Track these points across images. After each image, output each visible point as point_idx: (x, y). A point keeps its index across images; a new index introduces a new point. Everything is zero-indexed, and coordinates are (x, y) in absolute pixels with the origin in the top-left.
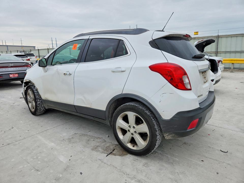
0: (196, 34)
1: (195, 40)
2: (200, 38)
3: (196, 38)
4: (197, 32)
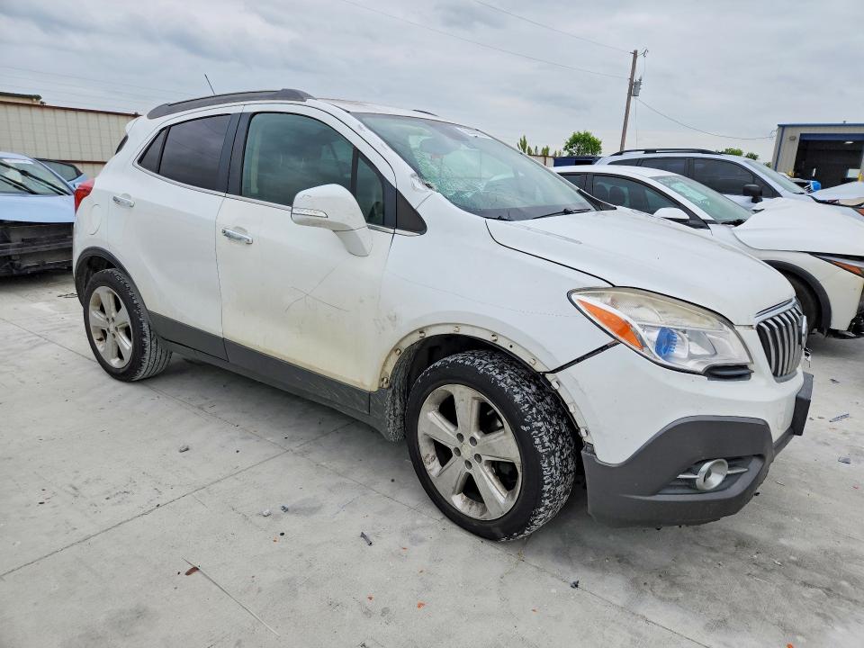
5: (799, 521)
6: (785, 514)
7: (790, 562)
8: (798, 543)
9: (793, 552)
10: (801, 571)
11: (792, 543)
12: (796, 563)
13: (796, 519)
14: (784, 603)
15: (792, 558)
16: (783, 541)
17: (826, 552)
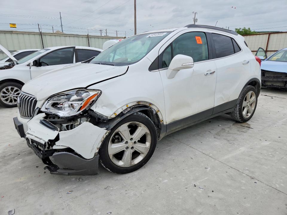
0: (14, 26)
1: (12, 34)
2: (19, 33)
3: (13, 32)
4: (14, 24)
5: (19, 168)
6: (25, 167)
7: (16, 157)
8: (17, 162)
9: (17, 159)
10: (13, 156)
11: (18, 161)
12: (14, 157)
13: (20, 168)
14: (14, 149)
15: (16, 158)
16: (21, 160)
17: (8, 164)
